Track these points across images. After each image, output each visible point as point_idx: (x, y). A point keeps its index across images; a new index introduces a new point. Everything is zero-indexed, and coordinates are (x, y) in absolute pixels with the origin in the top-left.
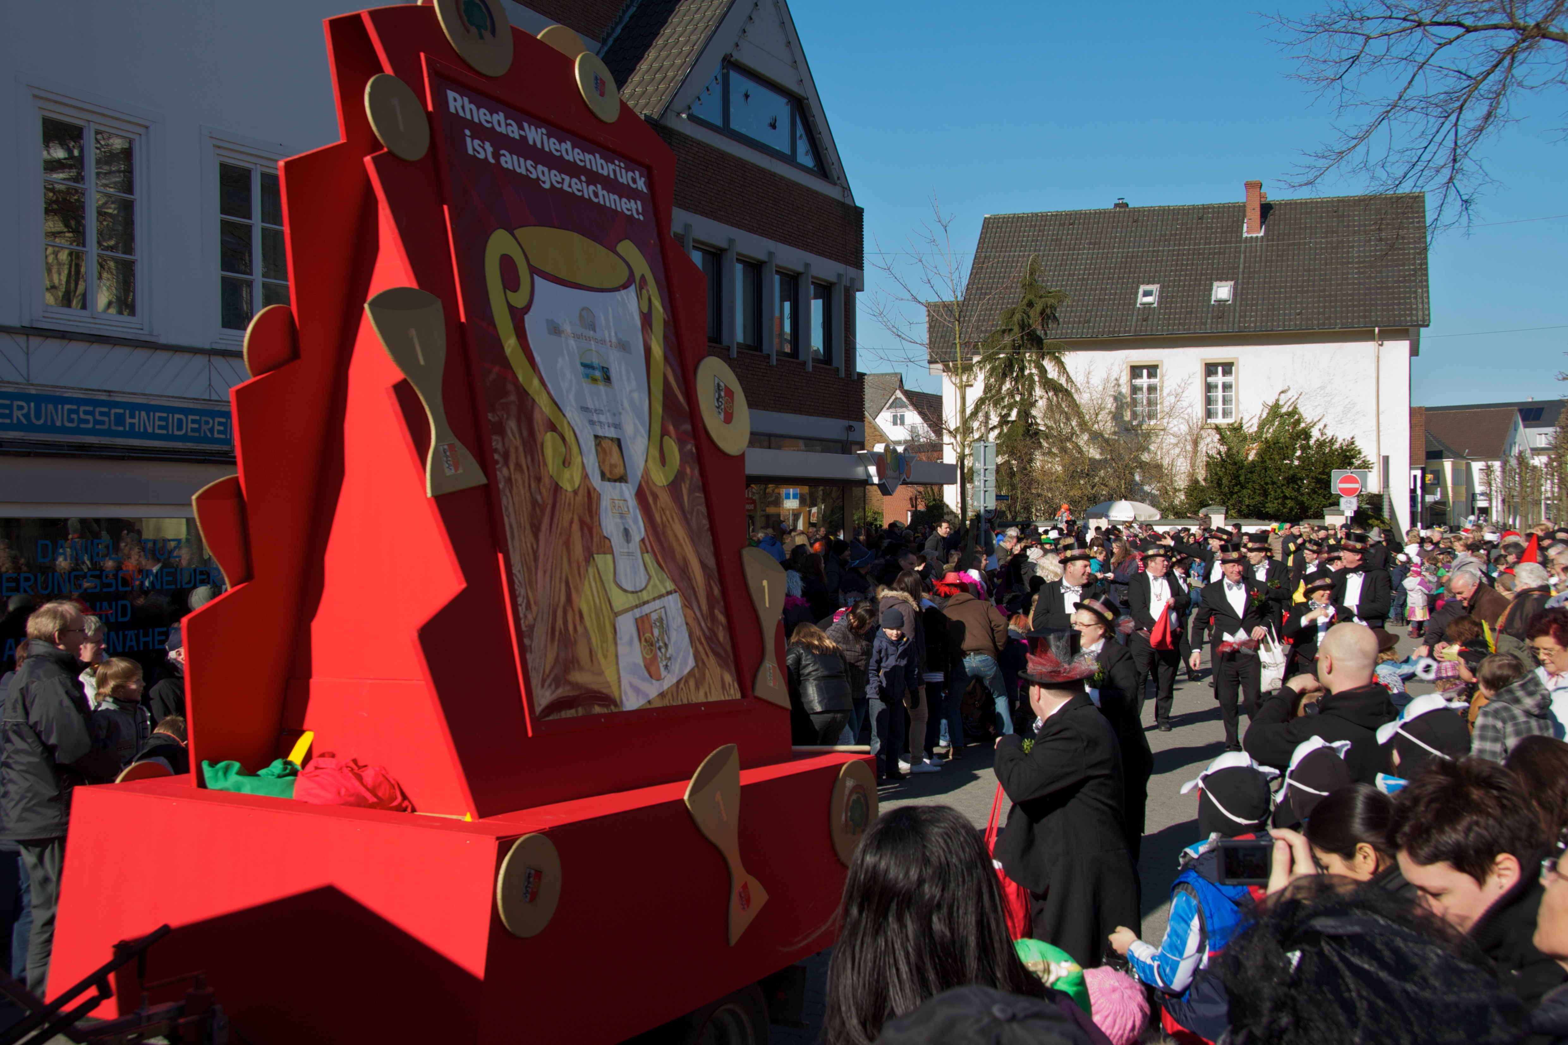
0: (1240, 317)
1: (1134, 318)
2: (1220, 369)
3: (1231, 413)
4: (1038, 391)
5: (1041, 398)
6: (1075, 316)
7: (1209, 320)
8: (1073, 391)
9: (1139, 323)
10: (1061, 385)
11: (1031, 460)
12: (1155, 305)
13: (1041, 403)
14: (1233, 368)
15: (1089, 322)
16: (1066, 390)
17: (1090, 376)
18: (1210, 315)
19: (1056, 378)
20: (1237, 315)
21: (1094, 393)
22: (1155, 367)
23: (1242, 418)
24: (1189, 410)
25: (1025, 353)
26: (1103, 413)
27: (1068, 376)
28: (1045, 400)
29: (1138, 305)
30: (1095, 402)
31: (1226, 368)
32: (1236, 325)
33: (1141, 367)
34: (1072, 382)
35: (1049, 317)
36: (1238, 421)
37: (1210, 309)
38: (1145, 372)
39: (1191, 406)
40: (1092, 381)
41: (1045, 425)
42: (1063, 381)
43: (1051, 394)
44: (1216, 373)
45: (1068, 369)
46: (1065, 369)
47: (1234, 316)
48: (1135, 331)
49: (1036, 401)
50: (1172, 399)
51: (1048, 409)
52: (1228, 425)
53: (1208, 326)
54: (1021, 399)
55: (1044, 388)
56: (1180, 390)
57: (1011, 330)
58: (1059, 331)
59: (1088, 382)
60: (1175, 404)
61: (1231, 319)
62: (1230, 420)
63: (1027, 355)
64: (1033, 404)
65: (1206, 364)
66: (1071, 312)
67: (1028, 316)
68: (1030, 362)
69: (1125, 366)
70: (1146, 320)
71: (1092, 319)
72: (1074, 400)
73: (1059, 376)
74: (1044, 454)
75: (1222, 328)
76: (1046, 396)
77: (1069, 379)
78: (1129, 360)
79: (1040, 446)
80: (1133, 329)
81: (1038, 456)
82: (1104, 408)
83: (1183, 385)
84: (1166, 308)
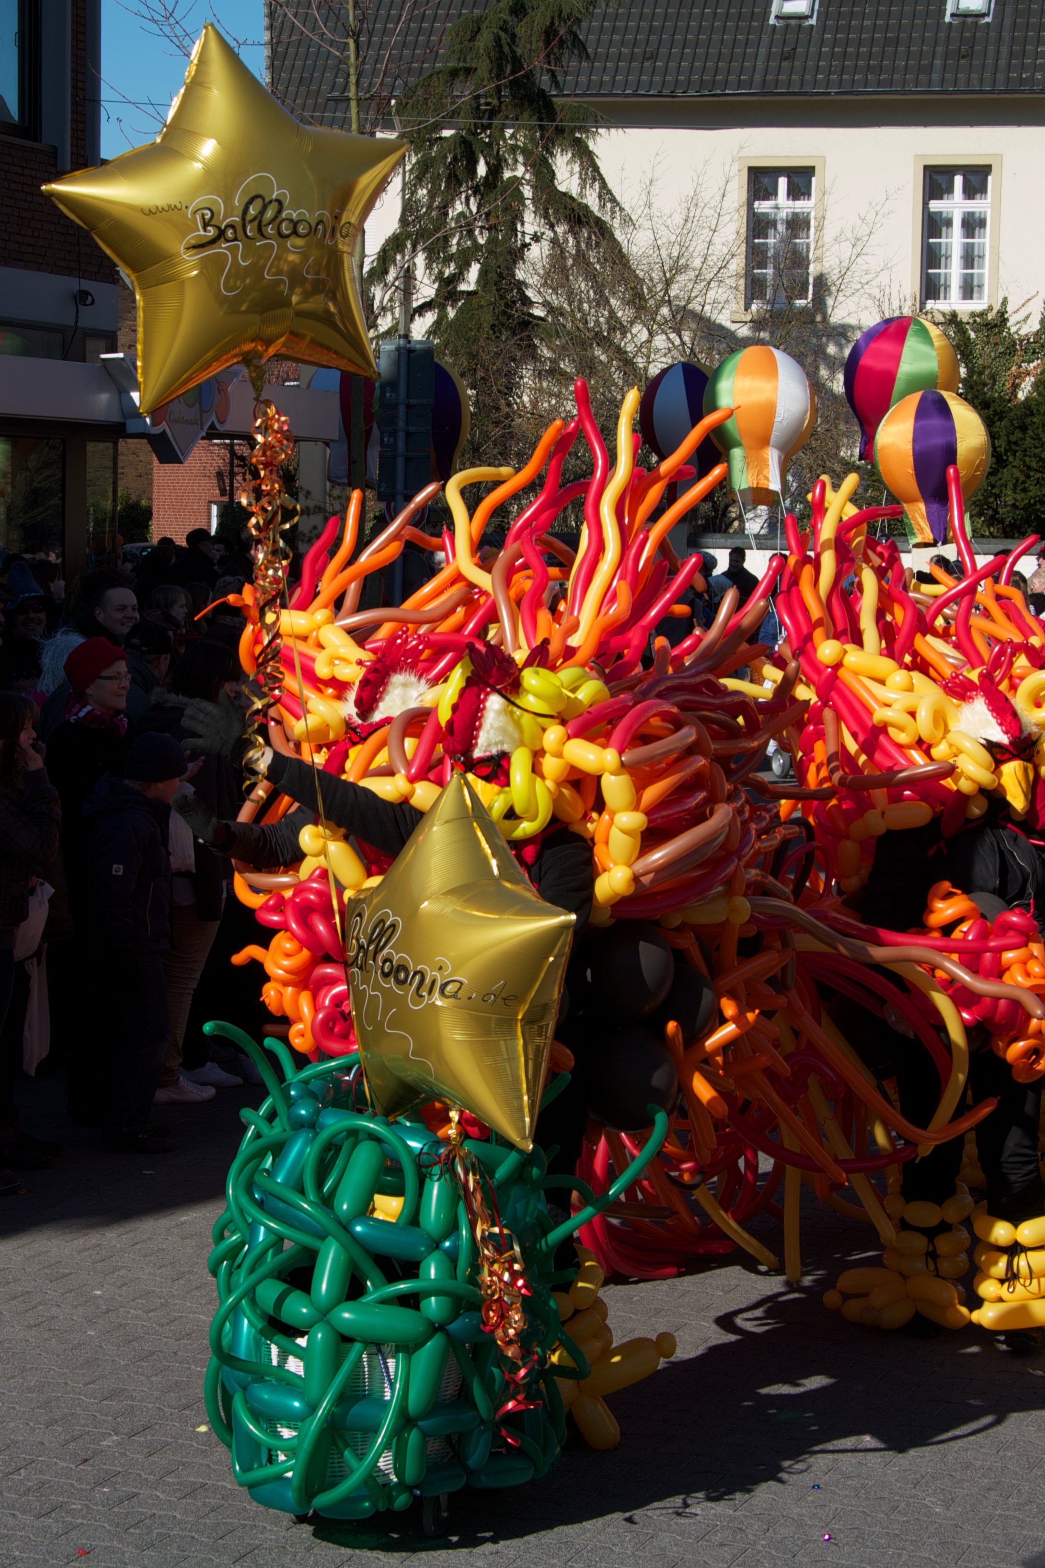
0: (1011, 54)
1: (763, 51)
2: (958, 180)
3: (980, 286)
4: (531, 223)
5: (536, 238)
6: (623, 43)
7: (938, 63)
8: (616, 223)
9: (773, 64)
10: (586, 207)
11: (510, 388)
12: (813, 22)
13: (538, 253)
14: (990, 178)
15: (654, 57)
16: (599, 222)
17: (654, 190)
18: (940, 50)
19: (574, 191)
20: (1004, 50)
21: (662, 232)
22: (809, 171)
23: (1005, 301)
24: (884, 278)
25: (502, 131)
26: (681, 278)
27: (604, 185)
28: (545, 245)
29: (772, 21)
30: (664, 253)
31: (975, 180)
32: (1000, 76)
33: (775, 172)
34: (613, 200)
35: (562, 42)
36: (997, 307)
37: (942, 35)
38: (783, 183)
39: (886, 267)
40: (657, 203)
41: (546, 304)
42: (592, 200)
43: (560, 229)
44: (950, 190)
45: (602, 171)
46: (596, 169)
47: (998, 52)
48: (764, 82)
49: (526, 246)
50: (846, 250)
51: (553, 266)
52: (973, 315)
53: (935, 76)
54: (489, 241)
55: (546, 216)
56: (863, 231)
57: (469, 71)
58: (583, 78)
59: (649, 205)
60: (851, 262)
61: (990, 61)
62: (977, 305)
63: (509, 132)
64: (518, 254)
65: (926, 168)
66: (614, 30)
67: (513, 36)
68: (514, 149)
69: (736, 166)
70: (789, 57)
71: (663, 51)
72: (615, 245)
73: (583, 187)
74: (539, 375)
75: (969, 80)
76: (549, 234)
77: (606, 194)
78: (745, 153)
79: (535, 357)
80: (758, 77)
81: (527, 376)
82: (686, 267)
83: (871, 217)
84: (837, 29)
